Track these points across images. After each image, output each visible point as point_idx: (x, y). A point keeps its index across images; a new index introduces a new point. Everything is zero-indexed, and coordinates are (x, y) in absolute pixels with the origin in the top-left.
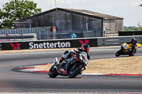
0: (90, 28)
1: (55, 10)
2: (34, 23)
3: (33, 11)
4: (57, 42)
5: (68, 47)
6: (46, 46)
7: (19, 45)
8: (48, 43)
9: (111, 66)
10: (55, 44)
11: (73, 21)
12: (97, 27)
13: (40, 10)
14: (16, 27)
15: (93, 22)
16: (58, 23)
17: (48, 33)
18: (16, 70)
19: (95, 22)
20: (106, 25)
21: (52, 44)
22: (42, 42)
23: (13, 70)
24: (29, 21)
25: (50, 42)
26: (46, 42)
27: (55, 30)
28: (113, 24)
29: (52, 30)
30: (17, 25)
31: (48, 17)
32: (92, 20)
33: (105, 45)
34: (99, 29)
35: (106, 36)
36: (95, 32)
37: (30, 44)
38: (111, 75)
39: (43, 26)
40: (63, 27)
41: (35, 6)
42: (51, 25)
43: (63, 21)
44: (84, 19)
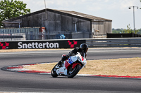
0: (79, 29)
1: (44, 10)
2: (23, 23)
3: (22, 11)
4: (45, 42)
5: (57, 48)
6: (35, 46)
7: (8, 44)
8: (37, 44)
9: (99, 68)
10: (44, 44)
11: (62, 22)
12: (85, 29)
13: (29, 11)
14: (5, 27)
15: (82, 23)
16: (47, 23)
17: (37, 33)
18: (5, 69)
19: (84, 24)
20: (94, 27)
21: (40, 45)
22: (31, 42)
23: (2, 69)
24: (18, 21)
25: (39, 42)
26: (35, 42)
27: (44, 30)
28: (102, 26)
29: (41, 31)
30: (6, 25)
31: (38, 17)
32: (81, 22)
33: (93, 47)
34: (88, 30)
35: (95, 37)
36: (83, 33)
37: (19, 44)
38: (99, 77)
39: (32, 27)
40: (52, 28)
41: (25, 7)
42: (40, 25)
43: (52, 22)
44: (73, 21)
